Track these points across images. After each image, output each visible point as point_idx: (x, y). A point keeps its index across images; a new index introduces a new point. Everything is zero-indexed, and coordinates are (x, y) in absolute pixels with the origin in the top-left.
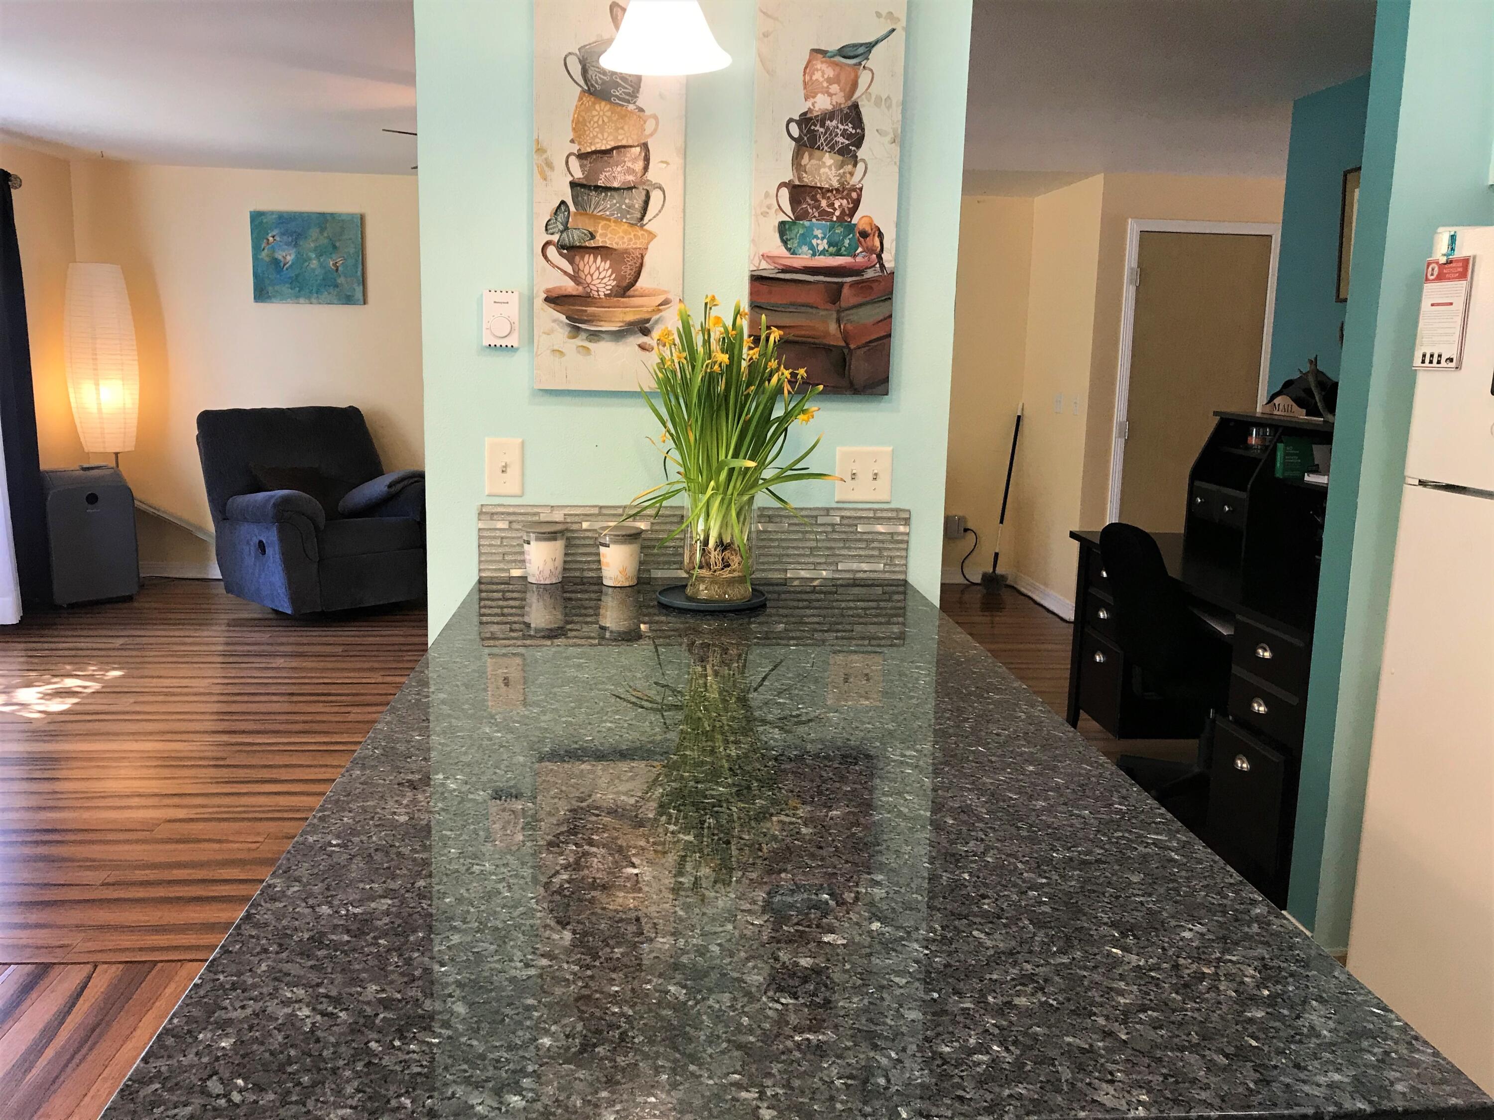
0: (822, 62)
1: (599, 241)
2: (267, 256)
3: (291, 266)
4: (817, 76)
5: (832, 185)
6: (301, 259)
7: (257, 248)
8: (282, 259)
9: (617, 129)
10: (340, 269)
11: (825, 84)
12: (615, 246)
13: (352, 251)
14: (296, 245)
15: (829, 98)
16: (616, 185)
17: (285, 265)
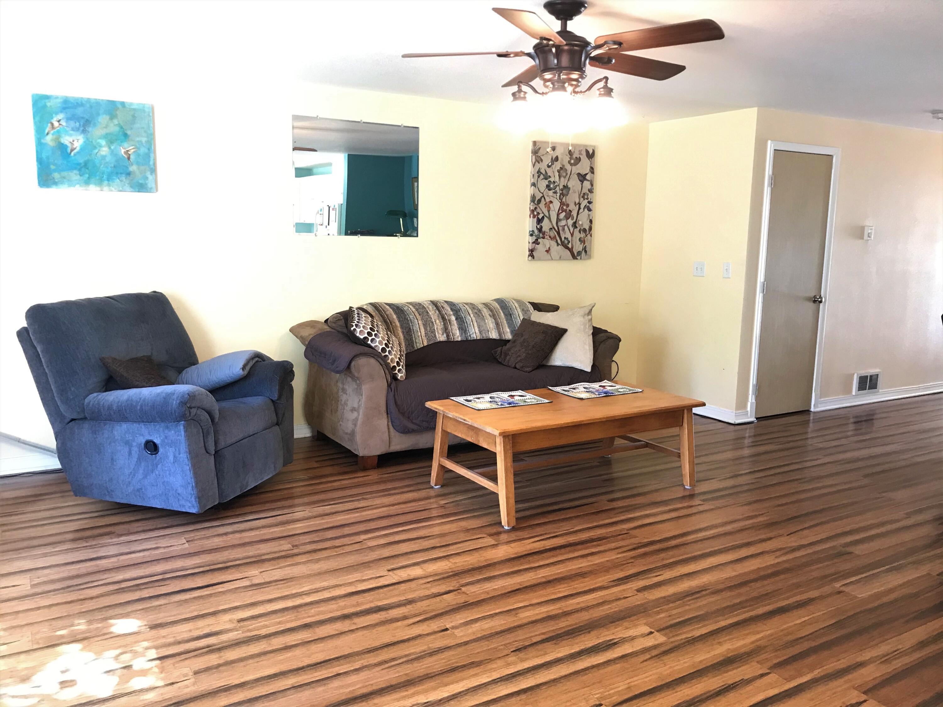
2: (52, 140)
3: (78, 153)
6: (89, 146)
7: (40, 133)
8: (69, 145)
10: (132, 157)
13: (144, 140)
14: (84, 131)
17: (72, 150)
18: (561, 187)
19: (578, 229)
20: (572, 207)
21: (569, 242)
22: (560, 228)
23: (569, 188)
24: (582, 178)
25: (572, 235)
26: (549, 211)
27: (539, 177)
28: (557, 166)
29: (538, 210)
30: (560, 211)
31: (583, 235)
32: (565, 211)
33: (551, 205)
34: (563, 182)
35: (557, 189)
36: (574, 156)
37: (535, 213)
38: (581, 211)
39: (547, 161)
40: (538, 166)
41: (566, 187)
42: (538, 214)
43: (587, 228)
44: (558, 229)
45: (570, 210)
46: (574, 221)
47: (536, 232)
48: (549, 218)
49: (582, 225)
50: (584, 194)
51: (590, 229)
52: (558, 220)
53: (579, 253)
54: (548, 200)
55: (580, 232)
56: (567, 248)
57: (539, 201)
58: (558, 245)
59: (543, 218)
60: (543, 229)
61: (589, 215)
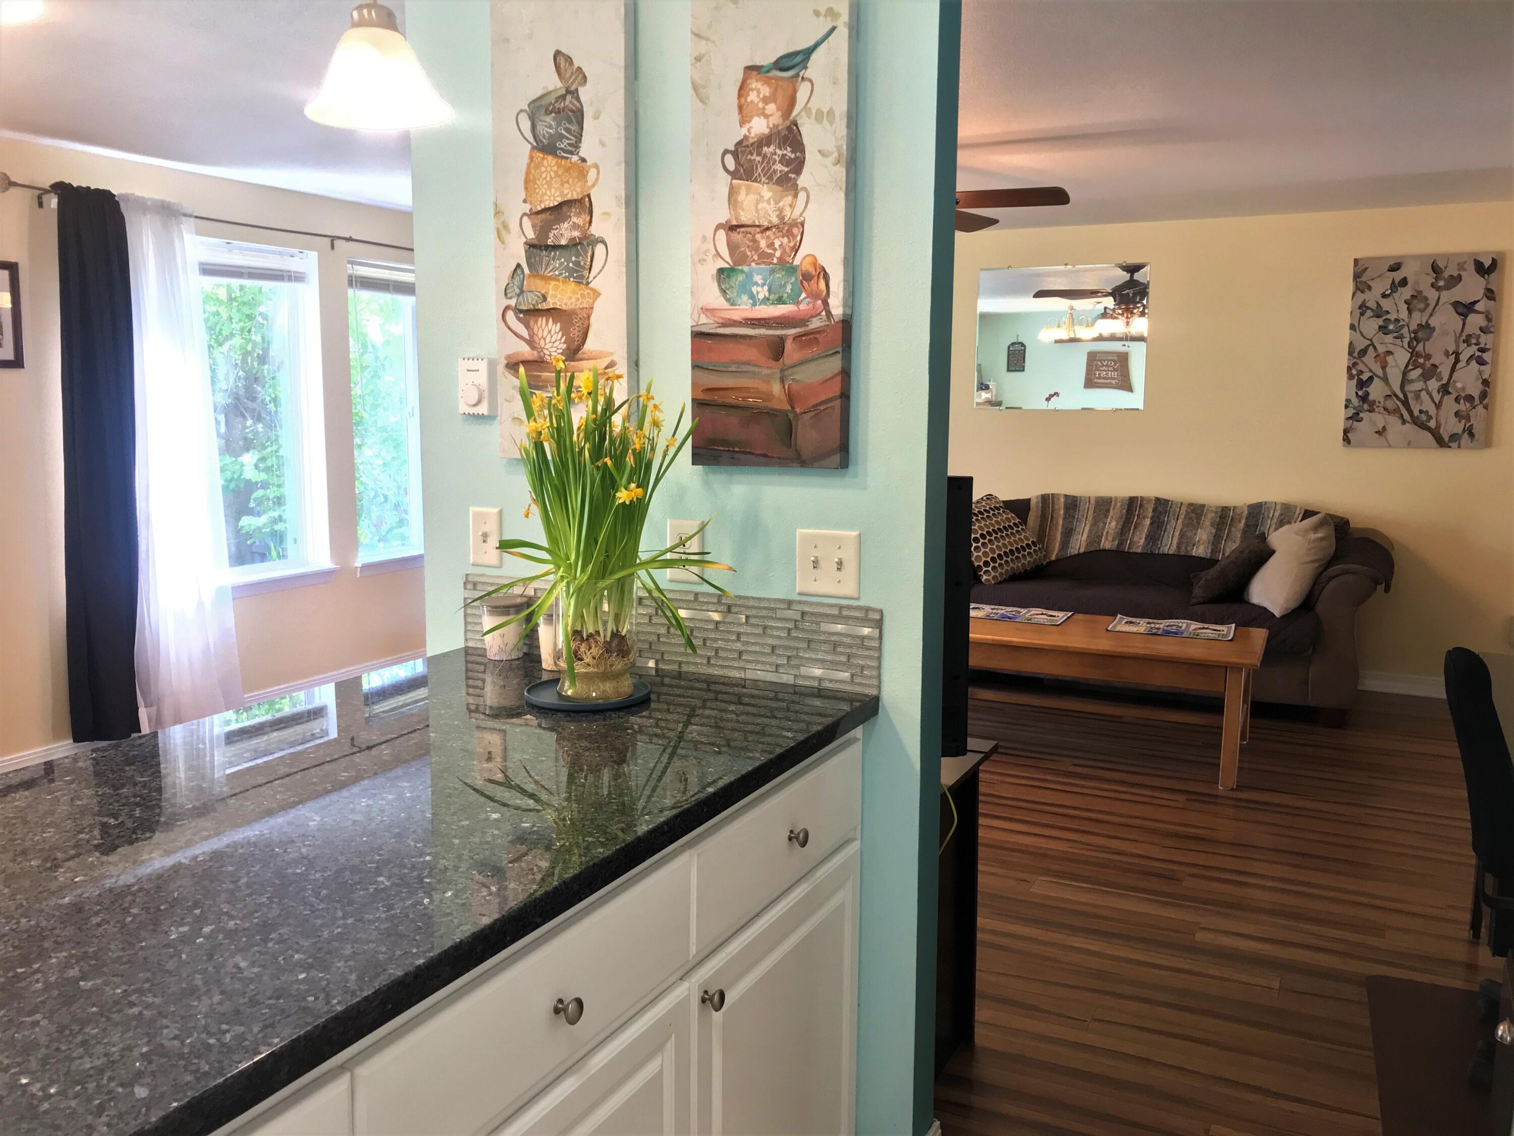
0: (757, 81)
1: (551, 303)
4: (752, 97)
5: (770, 222)
9: (562, 184)
11: (761, 105)
12: (564, 307)
15: (765, 121)
16: (563, 242)
18: (1413, 326)
19: (1454, 395)
20: (1438, 358)
21: (1431, 417)
22: (1410, 396)
23: (1434, 329)
24: (1465, 309)
25: (1438, 406)
26: (1384, 368)
27: (1362, 314)
28: (1406, 293)
29: (1361, 367)
30: (1410, 367)
31: (1463, 406)
32: (1422, 366)
33: (1389, 359)
34: (1418, 318)
35: (1405, 331)
36: (1446, 275)
37: (1354, 372)
38: (1459, 366)
39: (1380, 286)
40: (1360, 297)
41: (1426, 328)
42: (1361, 372)
43: (1476, 394)
44: (1405, 396)
45: (1433, 365)
46: (1444, 381)
47: (1355, 402)
48: (1385, 379)
49: (1463, 389)
50: (1469, 336)
51: (1484, 395)
52: (1404, 382)
53: (1454, 437)
54: (1381, 349)
55: (1457, 400)
56: (1424, 426)
57: (1363, 352)
58: (1404, 422)
59: (1371, 379)
60: (1371, 398)
61: (1480, 372)
